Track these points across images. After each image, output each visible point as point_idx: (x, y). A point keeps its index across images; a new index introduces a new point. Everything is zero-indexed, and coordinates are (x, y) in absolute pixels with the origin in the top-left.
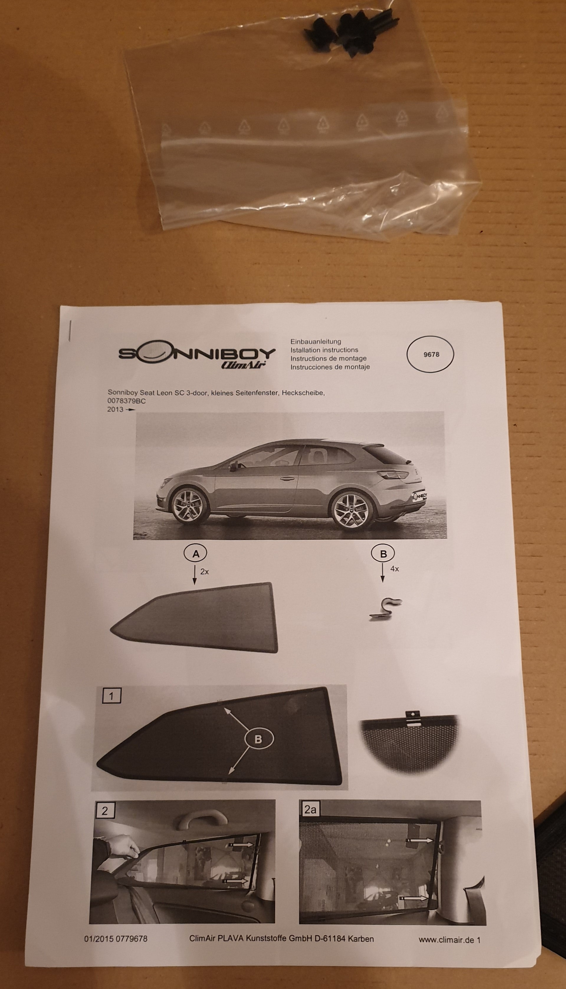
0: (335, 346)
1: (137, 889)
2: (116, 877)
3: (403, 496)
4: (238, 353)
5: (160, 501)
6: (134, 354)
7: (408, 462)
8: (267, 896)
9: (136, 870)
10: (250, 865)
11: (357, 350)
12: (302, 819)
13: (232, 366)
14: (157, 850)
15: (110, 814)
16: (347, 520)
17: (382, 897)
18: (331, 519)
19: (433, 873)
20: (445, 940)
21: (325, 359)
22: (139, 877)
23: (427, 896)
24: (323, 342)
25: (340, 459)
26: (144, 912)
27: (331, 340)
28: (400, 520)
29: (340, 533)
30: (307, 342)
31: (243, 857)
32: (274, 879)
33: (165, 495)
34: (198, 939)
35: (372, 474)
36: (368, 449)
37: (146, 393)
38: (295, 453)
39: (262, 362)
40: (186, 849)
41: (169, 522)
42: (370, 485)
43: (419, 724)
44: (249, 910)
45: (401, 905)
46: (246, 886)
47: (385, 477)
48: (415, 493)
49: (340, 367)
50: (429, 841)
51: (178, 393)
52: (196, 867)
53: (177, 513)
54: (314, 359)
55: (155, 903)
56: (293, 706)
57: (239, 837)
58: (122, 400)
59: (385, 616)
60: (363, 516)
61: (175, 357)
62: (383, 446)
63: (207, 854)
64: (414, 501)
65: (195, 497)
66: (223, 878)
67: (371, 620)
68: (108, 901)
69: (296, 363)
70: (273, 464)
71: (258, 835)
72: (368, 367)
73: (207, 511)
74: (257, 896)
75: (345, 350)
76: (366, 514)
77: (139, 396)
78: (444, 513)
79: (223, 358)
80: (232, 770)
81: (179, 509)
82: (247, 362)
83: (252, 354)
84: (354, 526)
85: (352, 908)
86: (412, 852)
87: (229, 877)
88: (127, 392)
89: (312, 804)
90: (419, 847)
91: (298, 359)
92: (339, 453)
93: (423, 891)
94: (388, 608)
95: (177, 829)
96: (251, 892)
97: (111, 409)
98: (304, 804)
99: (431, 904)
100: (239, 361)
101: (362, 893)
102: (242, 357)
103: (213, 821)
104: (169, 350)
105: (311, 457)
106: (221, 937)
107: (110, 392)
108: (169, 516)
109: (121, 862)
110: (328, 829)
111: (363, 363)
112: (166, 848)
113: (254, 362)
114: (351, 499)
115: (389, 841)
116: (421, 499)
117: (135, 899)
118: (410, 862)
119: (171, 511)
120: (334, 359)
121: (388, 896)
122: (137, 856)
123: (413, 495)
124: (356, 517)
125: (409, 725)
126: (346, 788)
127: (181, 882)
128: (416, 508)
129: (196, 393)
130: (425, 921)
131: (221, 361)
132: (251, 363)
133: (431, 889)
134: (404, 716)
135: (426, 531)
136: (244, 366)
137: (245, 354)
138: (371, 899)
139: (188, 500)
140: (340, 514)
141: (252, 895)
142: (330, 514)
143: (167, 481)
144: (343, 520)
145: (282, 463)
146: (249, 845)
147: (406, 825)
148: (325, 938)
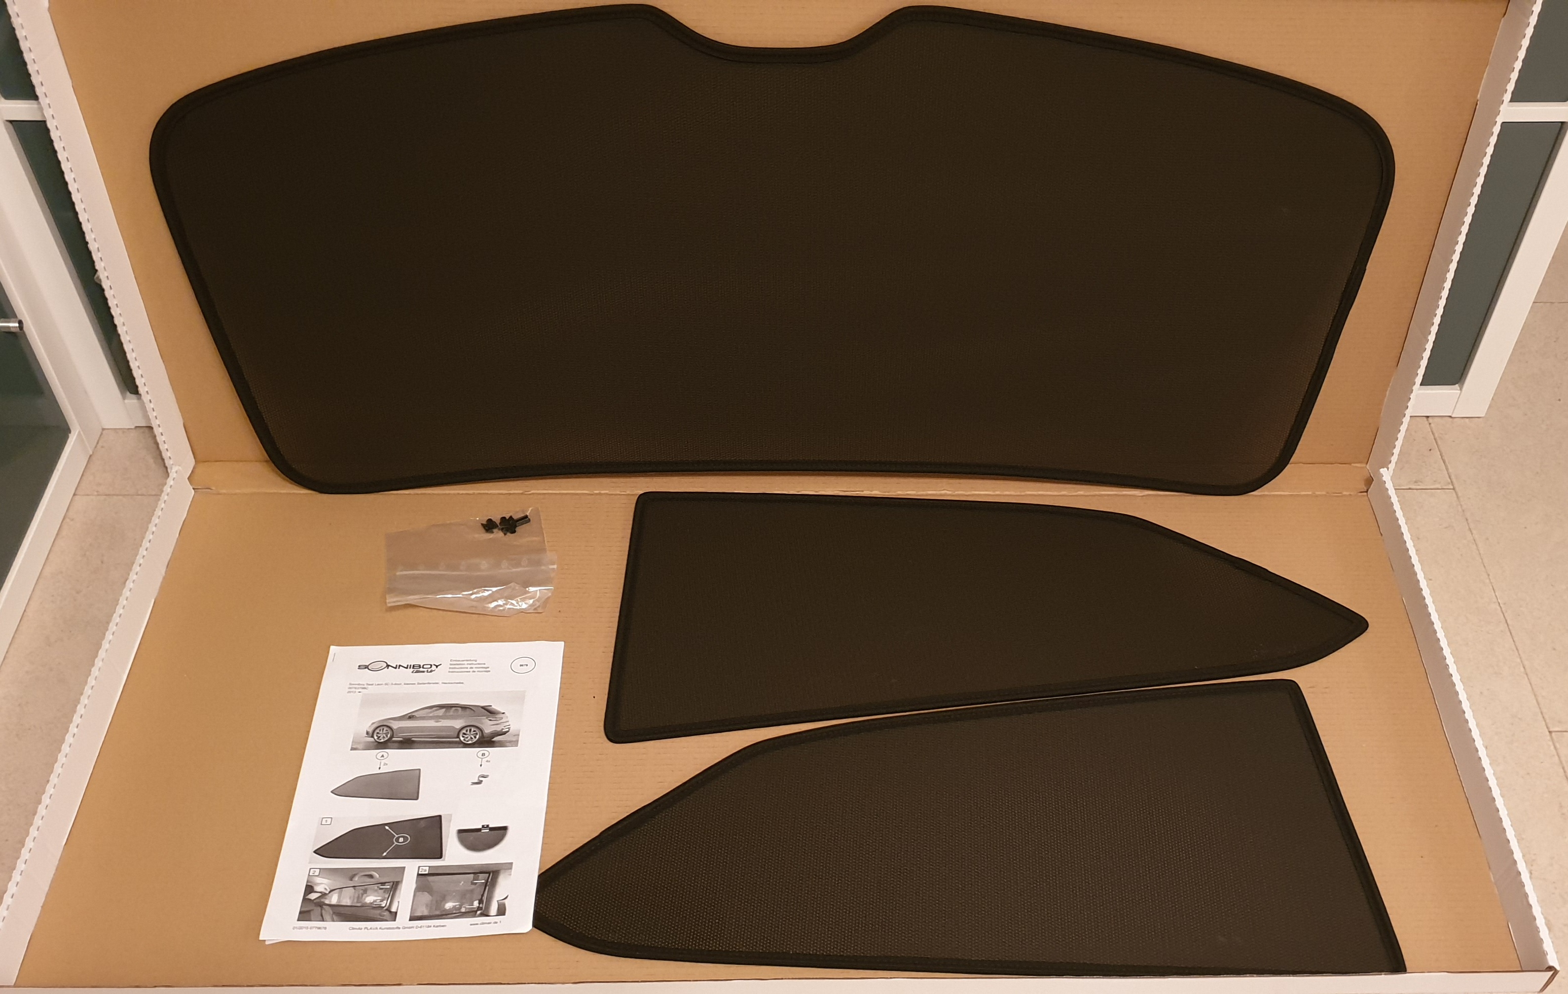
0: (474, 662)
1: (324, 907)
2: (315, 901)
3: (498, 728)
4: (421, 666)
5: (367, 733)
6: (367, 667)
7: (503, 713)
8: (393, 909)
9: (326, 898)
10: (387, 896)
11: (485, 664)
12: (419, 875)
13: (417, 672)
14: (338, 890)
15: (317, 873)
16: (467, 740)
17: (454, 907)
18: (458, 739)
19: (483, 895)
20: (483, 923)
21: (467, 668)
22: (327, 902)
23: (478, 905)
24: (467, 661)
25: (468, 711)
26: (326, 916)
27: (472, 659)
28: (493, 740)
29: (462, 745)
30: (459, 661)
31: (384, 892)
32: (399, 902)
33: (370, 731)
34: (353, 929)
35: (483, 719)
36: (483, 707)
37: (370, 685)
38: (444, 710)
39: (433, 670)
40: (355, 889)
41: (372, 742)
42: (482, 724)
43: (488, 830)
44: (384, 916)
45: (463, 910)
46: (383, 905)
47: (490, 720)
48: (505, 727)
49: (474, 672)
50: (483, 881)
51: (386, 684)
52: (358, 897)
53: (376, 738)
54: (461, 668)
55: (334, 913)
56: (423, 824)
57: (383, 884)
58: (355, 688)
59: (480, 782)
60: (475, 737)
61: (388, 668)
62: (491, 706)
63: (365, 891)
64: (504, 730)
65: (387, 730)
66: (372, 901)
67: (472, 785)
68: (309, 912)
69: (451, 670)
70: (431, 715)
71: (394, 882)
72: (489, 671)
73: (392, 737)
74: (389, 910)
75: (479, 664)
76: (478, 737)
77: (365, 686)
78: (518, 735)
79: (413, 668)
80: (385, 854)
81: (377, 736)
82: (425, 670)
83: (429, 666)
84: (470, 742)
85: (438, 913)
86: (473, 886)
87: (375, 901)
88: (359, 684)
89: (424, 868)
90: (478, 884)
91: (453, 668)
92: (468, 709)
93: (476, 904)
94: (481, 779)
95: (351, 880)
96: (385, 908)
97: (349, 692)
98: (421, 868)
99: (479, 908)
100: (421, 669)
101: (444, 905)
102: (423, 668)
103: (371, 876)
104: (385, 665)
105: (452, 712)
106: (366, 928)
107: (350, 684)
108: (372, 739)
109: (320, 894)
110: (431, 878)
111: (488, 670)
112: (344, 889)
113: (429, 670)
114: (470, 730)
115: (462, 882)
116: (507, 730)
117: (323, 911)
118: (472, 891)
119: (372, 737)
120: (471, 668)
121: (457, 906)
122: (327, 892)
123: (503, 728)
124: (472, 738)
125: (482, 831)
126: (444, 860)
127: (349, 904)
128: (505, 733)
129: (396, 684)
130: (475, 916)
131: (412, 670)
132: (428, 671)
133: (481, 902)
134: (481, 827)
135: (508, 744)
136: (424, 672)
137: (425, 667)
138: (448, 908)
139: (383, 731)
140: (463, 737)
141: (387, 910)
142: (458, 737)
143: (373, 723)
144: (464, 740)
145: (436, 715)
146: (388, 887)
147: (472, 875)
148: (421, 927)
